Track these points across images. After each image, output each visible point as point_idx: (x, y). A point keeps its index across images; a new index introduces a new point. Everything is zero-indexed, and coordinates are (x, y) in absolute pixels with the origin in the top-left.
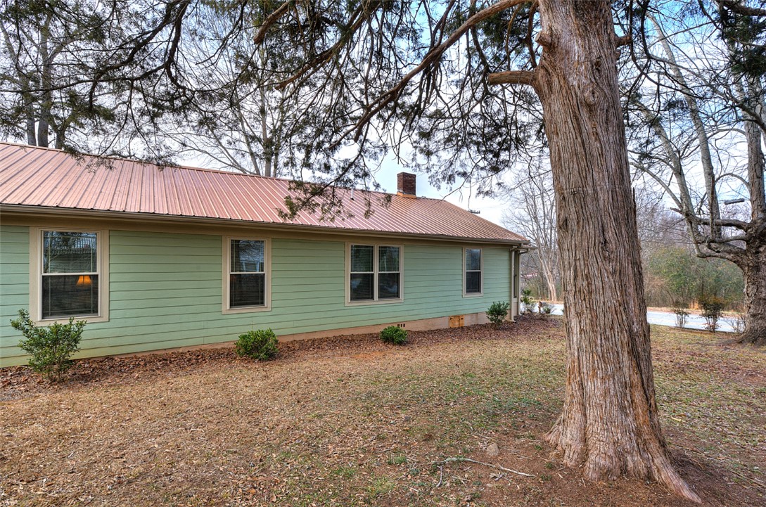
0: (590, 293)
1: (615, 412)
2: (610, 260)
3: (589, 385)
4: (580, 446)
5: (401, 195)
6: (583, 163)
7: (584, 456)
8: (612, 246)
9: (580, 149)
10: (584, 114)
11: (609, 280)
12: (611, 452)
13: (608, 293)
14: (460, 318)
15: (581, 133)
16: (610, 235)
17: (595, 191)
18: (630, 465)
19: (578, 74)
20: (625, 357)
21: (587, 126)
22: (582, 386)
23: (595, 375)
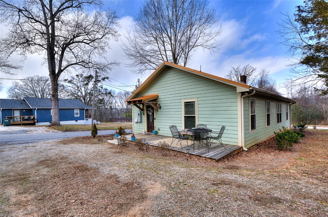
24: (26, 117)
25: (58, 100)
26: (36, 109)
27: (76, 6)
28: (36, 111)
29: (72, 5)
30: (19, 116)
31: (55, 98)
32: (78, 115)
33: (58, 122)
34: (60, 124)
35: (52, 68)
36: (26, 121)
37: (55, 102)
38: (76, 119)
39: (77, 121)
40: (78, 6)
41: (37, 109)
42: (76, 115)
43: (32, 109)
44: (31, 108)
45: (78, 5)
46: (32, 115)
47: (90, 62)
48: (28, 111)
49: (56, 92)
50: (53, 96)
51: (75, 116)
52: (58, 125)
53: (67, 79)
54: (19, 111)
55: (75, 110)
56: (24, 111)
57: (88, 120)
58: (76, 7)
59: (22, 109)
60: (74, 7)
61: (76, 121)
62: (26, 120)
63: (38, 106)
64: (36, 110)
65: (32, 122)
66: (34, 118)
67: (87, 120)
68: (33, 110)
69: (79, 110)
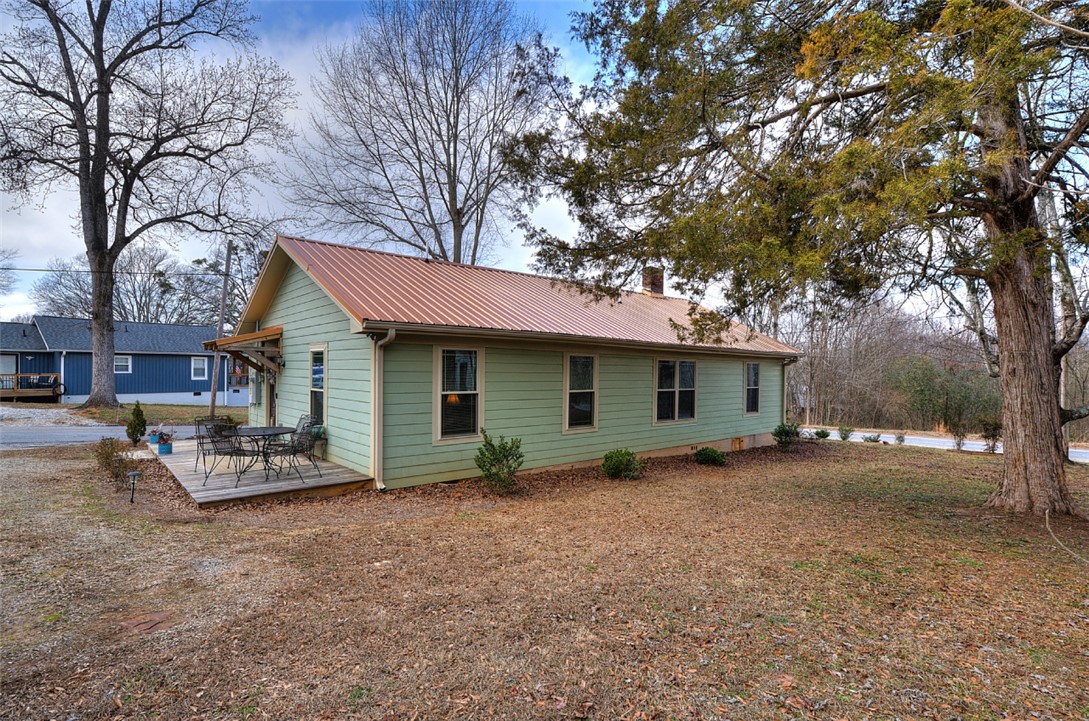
0: (1033, 413)
1: (1048, 480)
2: (1044, 394)
3: (1032, 467)
4: (1028, 501)
5: (649, 294)
6: (1029, 337)
7: (1031, 505)
8: (1046, 387)
9: (1026, 328)
10: (1030, 309)
11: (1044, 406)
12: (1047, 501)
13: (1043, 414)
14: (740, 440)
15: (1028, 319)
16: (1044, 380)
17: (1036, 355)
18: (1057, 507)
19: (1026, 283)
20: (1053, 449)
21: (1032, 315)
22: (1026, 468)
23: (1035, 460)
24: (34, 378)
25: (112, 330)
26: (61, 353)
27: (172, 44)
28: (62, 359)
29: (161, 40)
30: (14, 372)
31: (100, 321)
32: (204, 375)
33: (109, 395)
34: (115, 401)
35: (96, 230)
36: (31, 388)
37: (102, 334)
38: (197, 389)
39: (200, 394)
40: (176, 45)
41: (64, 353)
42: (195, 375)
43: (52, 354)
44: (48, 350)
45: (176, 42)
46: (53, 372)
47: (222, 212)
48: (42, 358)
49: (104, 305)
50: (96, 316)
51: (193, 378)
52: (107, 405)
53: (205, 260)
54: (15, 357)
55: (193, 359)
56: (30, 358)
57: (238, 391)
58: (170, 46)
59: (21, 353)
60: (163, 48)
61: (195, 394)
62: (30, 386)
63: (71, 343)
64: (65, 357)
65: (48, 392)
66: (56, 380)
67: (235, 391)
68: (57, 355)
69: (206, 359)
